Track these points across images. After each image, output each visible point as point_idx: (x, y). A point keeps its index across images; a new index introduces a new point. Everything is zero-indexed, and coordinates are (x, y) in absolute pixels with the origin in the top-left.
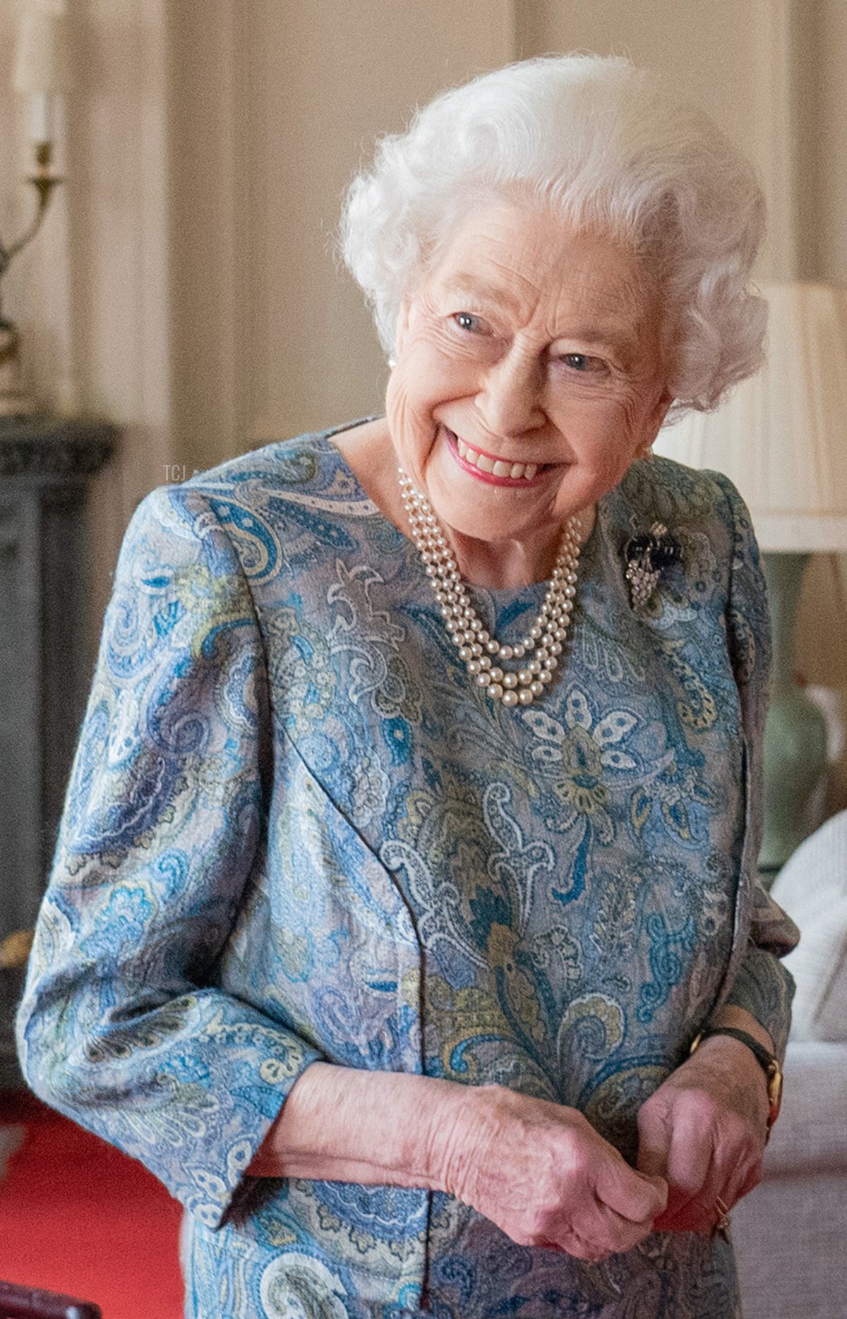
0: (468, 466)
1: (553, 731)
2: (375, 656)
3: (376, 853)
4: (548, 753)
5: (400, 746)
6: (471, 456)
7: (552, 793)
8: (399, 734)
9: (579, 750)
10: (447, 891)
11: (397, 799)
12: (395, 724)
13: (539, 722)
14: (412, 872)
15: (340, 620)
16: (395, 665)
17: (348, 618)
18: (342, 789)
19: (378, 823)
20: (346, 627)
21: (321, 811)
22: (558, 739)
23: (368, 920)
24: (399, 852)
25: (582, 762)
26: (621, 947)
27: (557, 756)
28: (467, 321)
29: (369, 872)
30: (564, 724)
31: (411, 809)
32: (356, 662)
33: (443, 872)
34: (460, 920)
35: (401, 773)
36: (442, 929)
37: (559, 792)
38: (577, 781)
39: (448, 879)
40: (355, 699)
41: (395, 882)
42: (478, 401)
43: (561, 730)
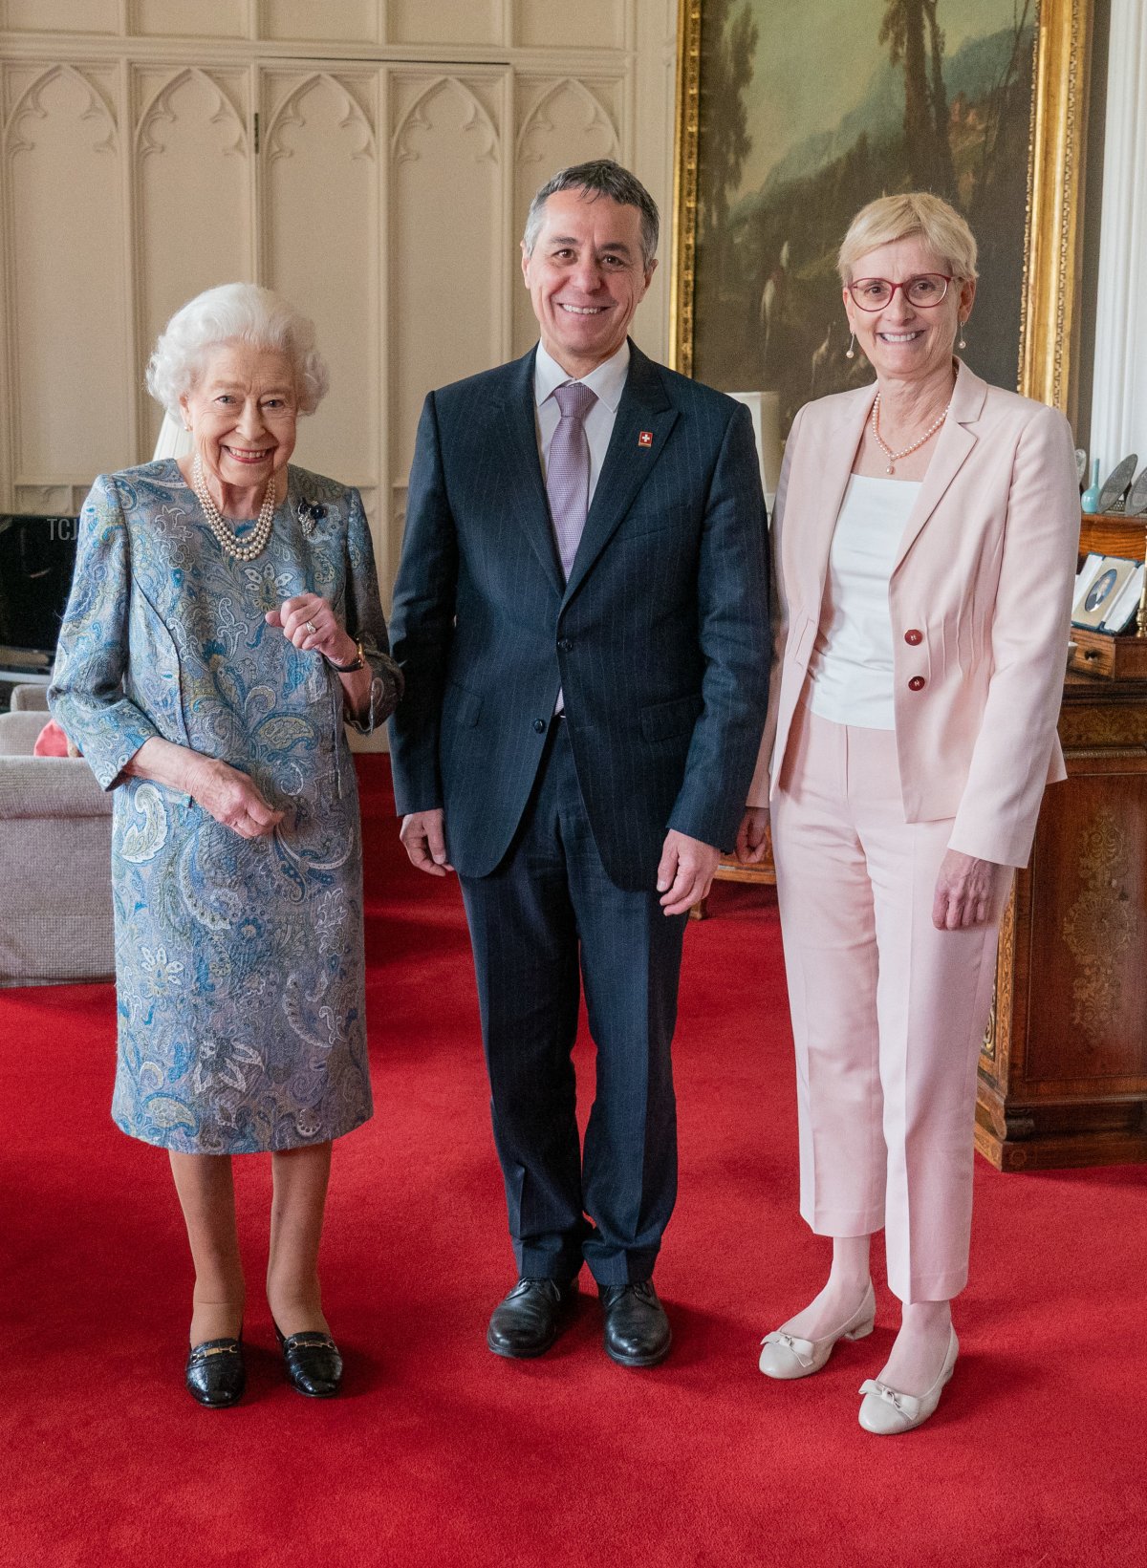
0: (237, 458)
1: (257, 578)
2: (172, 544)
3: (165, 623)
4: (253, 587)
5: (178, 580)
6: (239, 453)
7: (251, 604)
8: (178, 576)
9: (267, 587)
10: (193, 639)
11: (175, 601)
12: (176, 572)
13: (252, 574)
14: (178, 631)
15: (159, 529)
16: (181, 548)
17: (163, 529)
18: (152, 598)
19: (166, 611)
20: (161, 532)
21: (144, 605)
22: (259, 582)
23: (161, 649)
24: (173, 622)
25: (268, 592)
26: (275, 668)
27: (257, 588)
28: (226, 399)
29: (161, 630)
30: (263, 576)
31: (180, 605)
32: (163, 546)
33: (191, 631)
34: (197, 650)
35: (177, 591)
36: (190, 654)
37: (255, 603)
38: (264, 600)
39: (193, 634)
40: (161, 561)
41: (170, 634)
42: (238, 430)
43: (261, 578)
